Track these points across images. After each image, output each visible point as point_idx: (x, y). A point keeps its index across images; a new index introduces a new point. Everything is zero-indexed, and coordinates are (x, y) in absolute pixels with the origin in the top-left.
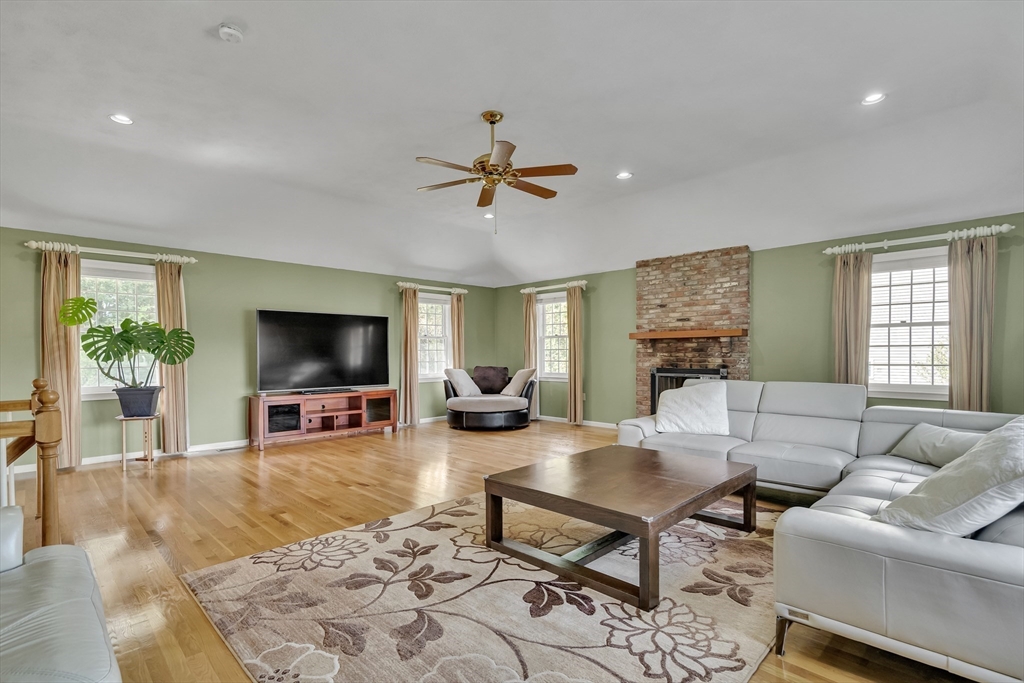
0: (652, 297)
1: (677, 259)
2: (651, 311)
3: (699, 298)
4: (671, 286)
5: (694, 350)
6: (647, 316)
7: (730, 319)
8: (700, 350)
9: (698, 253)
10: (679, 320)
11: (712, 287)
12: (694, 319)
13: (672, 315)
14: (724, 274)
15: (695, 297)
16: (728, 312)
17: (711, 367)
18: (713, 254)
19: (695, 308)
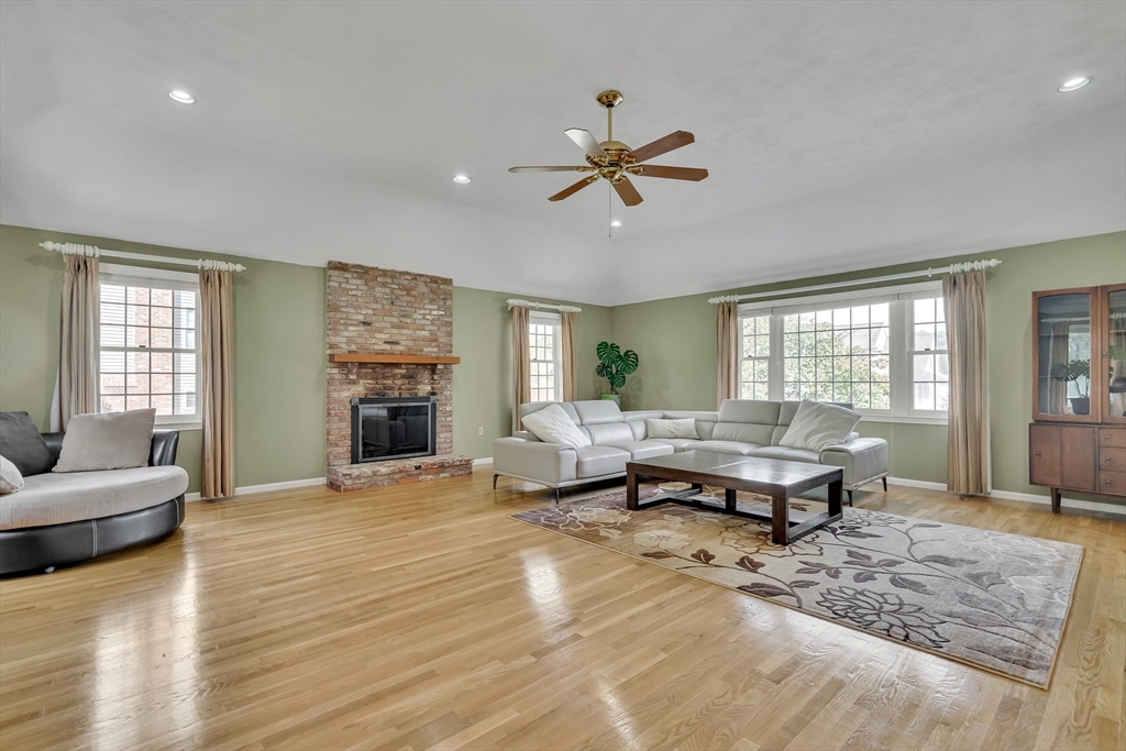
0: (352, 310)
1: (385, 273)
2: (351, 328)
3: (408, 321)
4: (377, 302)
5: (403, 377)
6: (346, 334)
7: (438, 346)
8: (410, 377)
9: (407, 273)
10: (386, 342)
11: (421, 312)
12: (403, 343)
13: (377, 335)
14: (432, 302)
15: (404, 320)
16: (436, 340)
17: (420, 394)
18: (423, 279)
19: (405, 331)
